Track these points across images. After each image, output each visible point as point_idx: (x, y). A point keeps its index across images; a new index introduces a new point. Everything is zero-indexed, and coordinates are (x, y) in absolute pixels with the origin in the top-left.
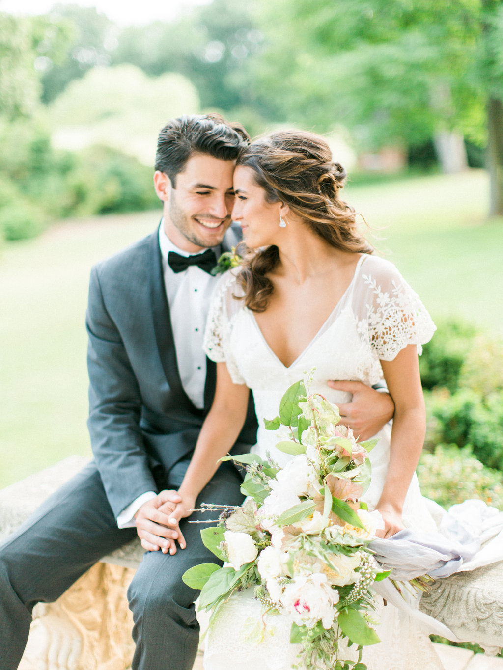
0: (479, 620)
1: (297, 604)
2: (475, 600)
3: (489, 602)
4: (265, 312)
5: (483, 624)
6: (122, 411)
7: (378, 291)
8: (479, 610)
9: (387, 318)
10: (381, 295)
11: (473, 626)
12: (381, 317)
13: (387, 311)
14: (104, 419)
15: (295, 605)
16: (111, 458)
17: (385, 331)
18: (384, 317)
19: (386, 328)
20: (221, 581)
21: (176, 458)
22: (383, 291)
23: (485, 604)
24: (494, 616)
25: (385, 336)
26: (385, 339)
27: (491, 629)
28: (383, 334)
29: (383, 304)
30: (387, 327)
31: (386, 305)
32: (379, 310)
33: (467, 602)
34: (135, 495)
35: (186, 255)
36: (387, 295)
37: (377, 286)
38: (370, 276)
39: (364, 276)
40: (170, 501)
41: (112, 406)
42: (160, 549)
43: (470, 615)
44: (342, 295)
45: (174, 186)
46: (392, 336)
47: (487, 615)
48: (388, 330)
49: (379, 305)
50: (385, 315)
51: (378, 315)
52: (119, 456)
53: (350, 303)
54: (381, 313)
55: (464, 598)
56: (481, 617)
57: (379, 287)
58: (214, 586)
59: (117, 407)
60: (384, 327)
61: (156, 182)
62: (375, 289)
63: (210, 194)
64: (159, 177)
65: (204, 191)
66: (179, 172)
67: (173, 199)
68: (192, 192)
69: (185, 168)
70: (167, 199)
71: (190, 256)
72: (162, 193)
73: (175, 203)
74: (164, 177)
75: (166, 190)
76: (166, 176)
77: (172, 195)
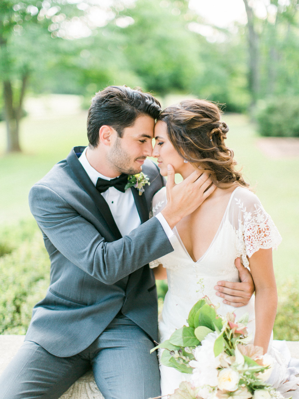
7: (245, 211)
9: (249, 230)
18: (247, 229)
28: (246, 240)
29: (247, 219)
30: (248, 236)
31: (249, 221)
32: (245, 223)
37: (243, 207)
49: (245, 220)
50: (248, 227)
51: (245, 226)
61: (101, 133)
62: (242, 209)
63: (145, 142)
64: (104, 130)
65: (144, 140)
66: (127, 126)
67: (118, 144)
68: (136, 140)
69: (134, 124)
70: (109, 145)
71: (111, 180)
72: (106, 141)
73: (121, 147)
74: (111, 129)
75: (110, 138)
76: (112, 129)
77: (117, 142)
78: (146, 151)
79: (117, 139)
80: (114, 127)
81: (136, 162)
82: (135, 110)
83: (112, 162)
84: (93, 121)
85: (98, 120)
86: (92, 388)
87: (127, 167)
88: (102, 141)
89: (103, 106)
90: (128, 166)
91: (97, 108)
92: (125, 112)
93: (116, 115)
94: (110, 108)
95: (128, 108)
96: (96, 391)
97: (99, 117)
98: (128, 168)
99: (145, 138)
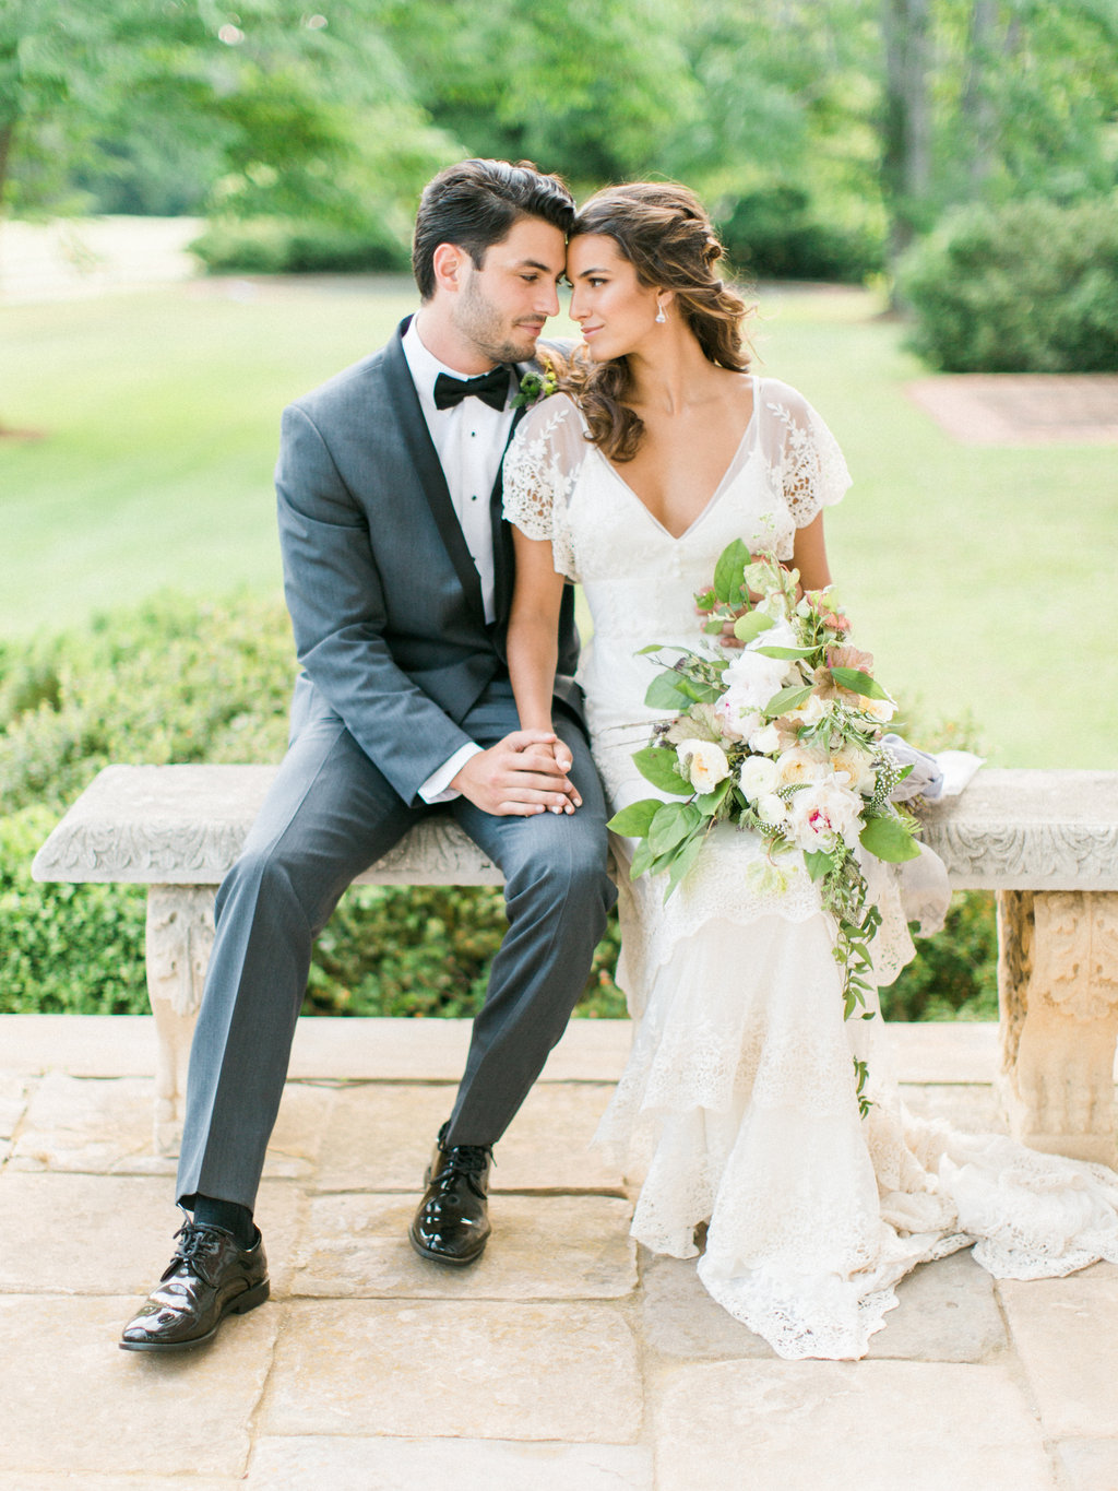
0: (972, 859)
1: (815, 816)
2: (960, 837)
3: (979, 836)
4: (634, 460)
5: (978, 863)
6: (371, 635)
7: (793, 427)
8: (970, 847)
9: (804, 466)
10: (795, 432)
11: (966, 868)
12: (795, 464)
13: (803, 456)
14: (349, 648)
15: (811, 820)
16: (384, 703)
17: (799, 484)
18: (799, 464)
19: (800, 480)
20: (673, 821)
21: (470, 701)
22: (798, 428)
23: (975, 839)
24: (993, 852)
25: (799, 491)
26: (797, 496)
27: (990, 868)
28: (796, 488)
29: (797, 445)
30: (804, 478)
31: (802, 447)
32: (793, 453)
33: (949, 840)
34: (449, 751)
35: (464, 378)
36: (803, 432)
37: (791, 419)
38: (780, 406)
39: (771, 406)
40: (537, 743)
41: (357, 626)
42: (547, 811)
43: (959, 855)
44: (744, 431)
45: (478, 265)
46: (809, 491)
47: (982, 851)
48: (804, 482)
49: (792, 446)
50: (801, 461)
51: (790, 461)
52: (398, 700)
53: (758, 444)
54: (795, 458)
55: (944, 835)
56: (974, 855)
57: (794, 421)
58: (664, 828)
59: (365, 628)
60: (798, 478)
61: (437, 262)
62: (788, 424)
63: (537, 281)
64: (445, 254)
65: (532, 274)
66: (493, 244)
67: (473, 286)
68: (515, 274)
69: (507, 237)
70: (455, 288)
71: (469, 380)
72: (448, 279)
73: (480, 294)
74: (458, 252)
75: (456, 274)
76: (462, 251)
77: (472, 281)
78: (542, 304)
79: (472, 276)
80: (464, 248)
81: (518, 328)
82: (512, 207)
83: (464, 331)
84: (423, 237)
85: (430, 234)
86: (452, 837)
87: (497, 341)
88: (441, 281)
89: (441, 201)
90: (499, 337)
91: (431, 206)
92: (486, 209)
93: (469, 218)
94: (458, 202)
95: (494, 200)
96: (460, 842)
97: (434, 227)
98: (501, 342)
99: (535, 270)
